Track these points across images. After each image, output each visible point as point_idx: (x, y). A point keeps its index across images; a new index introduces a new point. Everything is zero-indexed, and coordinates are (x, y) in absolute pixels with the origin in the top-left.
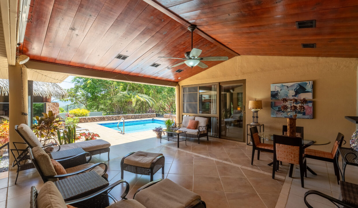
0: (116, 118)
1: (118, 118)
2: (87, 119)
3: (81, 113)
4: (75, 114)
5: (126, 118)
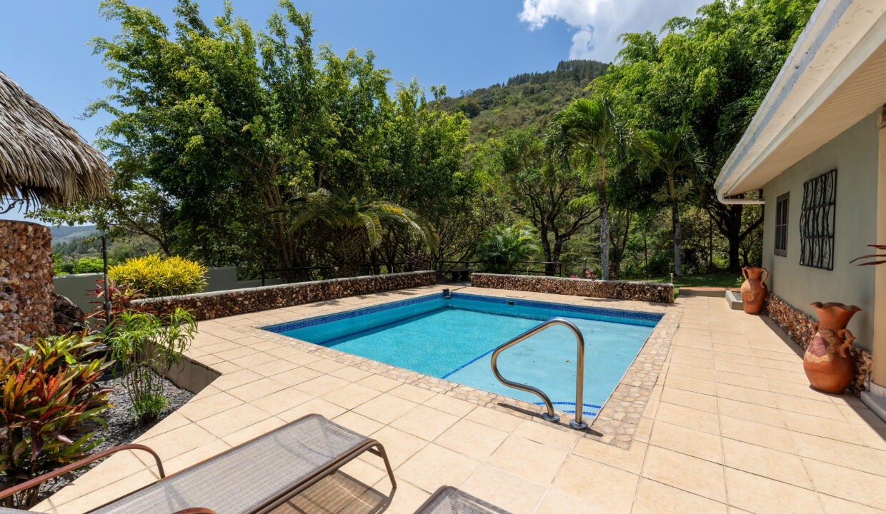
0: (317, 295)
1: (324, 294)
2: (199, 304)
3: (169, 275)
4: (138, 282)
5: (351, 291)
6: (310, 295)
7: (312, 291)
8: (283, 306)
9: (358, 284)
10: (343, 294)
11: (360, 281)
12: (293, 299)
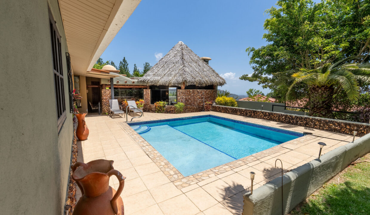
1: (254, 115)
5: (268, 117)
6: (249, 114)
7: (249, 113)
8: (239, 115)
9: (273, 115)
10: (263, 118)
11: (274, 114)
12: (242, 114)
